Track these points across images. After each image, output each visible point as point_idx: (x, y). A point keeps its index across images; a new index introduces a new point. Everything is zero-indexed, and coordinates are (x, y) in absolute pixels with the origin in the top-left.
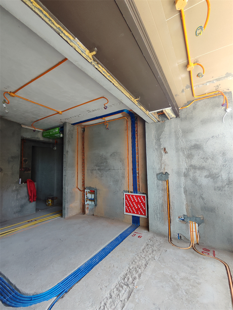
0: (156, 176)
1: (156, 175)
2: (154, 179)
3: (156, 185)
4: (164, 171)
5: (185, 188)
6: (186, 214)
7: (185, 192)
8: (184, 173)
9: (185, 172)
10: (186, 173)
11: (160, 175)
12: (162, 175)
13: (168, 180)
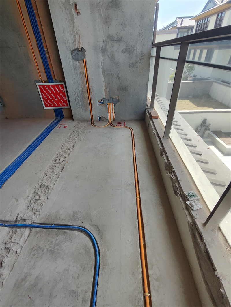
0: (70, 55)
1: (70, 53)
2: (69, 59)
3: (72, 67)
4: (79, 47)
5: (103, 68)
6: (104, 97)
7: (104, 72)
8: (102, 48)
9: (102, 46)
10: (104, 47)
11: (76, 52)
12: (78, 53)
13: (85, 59)
